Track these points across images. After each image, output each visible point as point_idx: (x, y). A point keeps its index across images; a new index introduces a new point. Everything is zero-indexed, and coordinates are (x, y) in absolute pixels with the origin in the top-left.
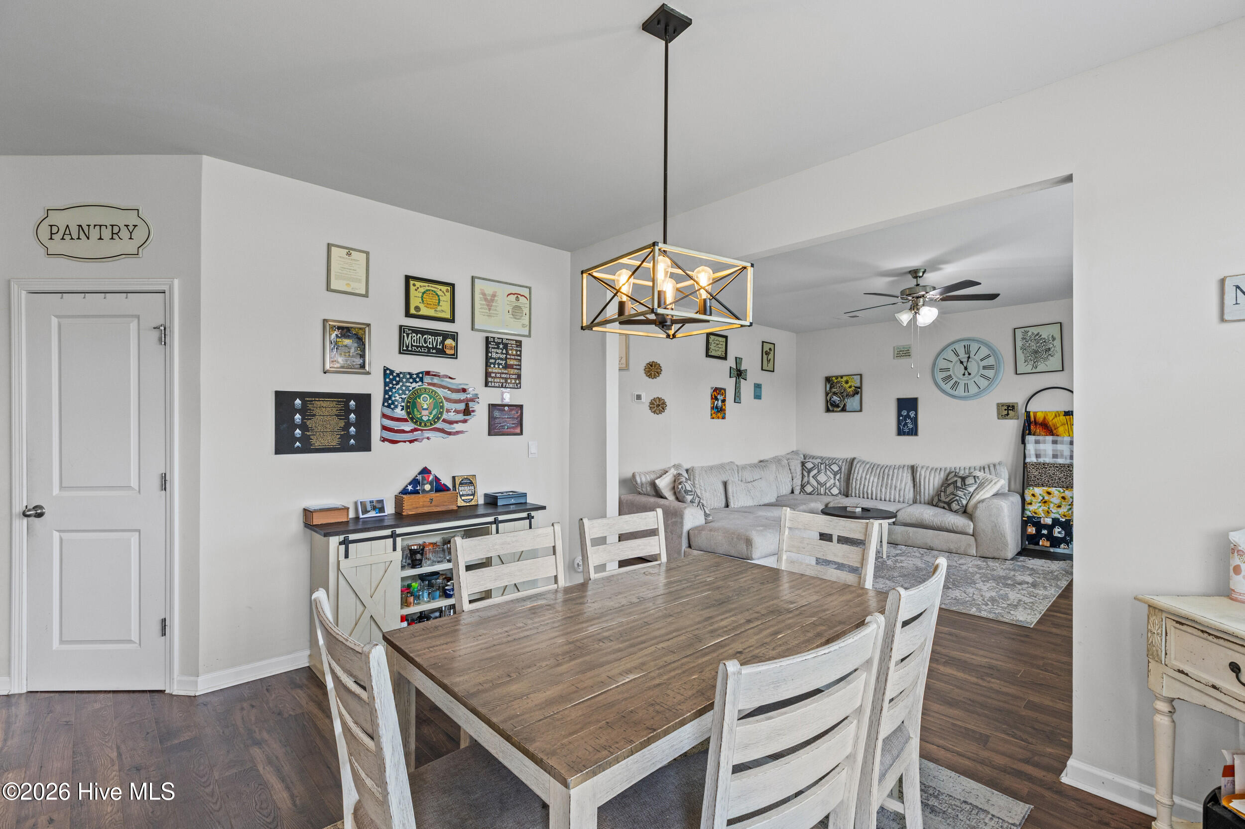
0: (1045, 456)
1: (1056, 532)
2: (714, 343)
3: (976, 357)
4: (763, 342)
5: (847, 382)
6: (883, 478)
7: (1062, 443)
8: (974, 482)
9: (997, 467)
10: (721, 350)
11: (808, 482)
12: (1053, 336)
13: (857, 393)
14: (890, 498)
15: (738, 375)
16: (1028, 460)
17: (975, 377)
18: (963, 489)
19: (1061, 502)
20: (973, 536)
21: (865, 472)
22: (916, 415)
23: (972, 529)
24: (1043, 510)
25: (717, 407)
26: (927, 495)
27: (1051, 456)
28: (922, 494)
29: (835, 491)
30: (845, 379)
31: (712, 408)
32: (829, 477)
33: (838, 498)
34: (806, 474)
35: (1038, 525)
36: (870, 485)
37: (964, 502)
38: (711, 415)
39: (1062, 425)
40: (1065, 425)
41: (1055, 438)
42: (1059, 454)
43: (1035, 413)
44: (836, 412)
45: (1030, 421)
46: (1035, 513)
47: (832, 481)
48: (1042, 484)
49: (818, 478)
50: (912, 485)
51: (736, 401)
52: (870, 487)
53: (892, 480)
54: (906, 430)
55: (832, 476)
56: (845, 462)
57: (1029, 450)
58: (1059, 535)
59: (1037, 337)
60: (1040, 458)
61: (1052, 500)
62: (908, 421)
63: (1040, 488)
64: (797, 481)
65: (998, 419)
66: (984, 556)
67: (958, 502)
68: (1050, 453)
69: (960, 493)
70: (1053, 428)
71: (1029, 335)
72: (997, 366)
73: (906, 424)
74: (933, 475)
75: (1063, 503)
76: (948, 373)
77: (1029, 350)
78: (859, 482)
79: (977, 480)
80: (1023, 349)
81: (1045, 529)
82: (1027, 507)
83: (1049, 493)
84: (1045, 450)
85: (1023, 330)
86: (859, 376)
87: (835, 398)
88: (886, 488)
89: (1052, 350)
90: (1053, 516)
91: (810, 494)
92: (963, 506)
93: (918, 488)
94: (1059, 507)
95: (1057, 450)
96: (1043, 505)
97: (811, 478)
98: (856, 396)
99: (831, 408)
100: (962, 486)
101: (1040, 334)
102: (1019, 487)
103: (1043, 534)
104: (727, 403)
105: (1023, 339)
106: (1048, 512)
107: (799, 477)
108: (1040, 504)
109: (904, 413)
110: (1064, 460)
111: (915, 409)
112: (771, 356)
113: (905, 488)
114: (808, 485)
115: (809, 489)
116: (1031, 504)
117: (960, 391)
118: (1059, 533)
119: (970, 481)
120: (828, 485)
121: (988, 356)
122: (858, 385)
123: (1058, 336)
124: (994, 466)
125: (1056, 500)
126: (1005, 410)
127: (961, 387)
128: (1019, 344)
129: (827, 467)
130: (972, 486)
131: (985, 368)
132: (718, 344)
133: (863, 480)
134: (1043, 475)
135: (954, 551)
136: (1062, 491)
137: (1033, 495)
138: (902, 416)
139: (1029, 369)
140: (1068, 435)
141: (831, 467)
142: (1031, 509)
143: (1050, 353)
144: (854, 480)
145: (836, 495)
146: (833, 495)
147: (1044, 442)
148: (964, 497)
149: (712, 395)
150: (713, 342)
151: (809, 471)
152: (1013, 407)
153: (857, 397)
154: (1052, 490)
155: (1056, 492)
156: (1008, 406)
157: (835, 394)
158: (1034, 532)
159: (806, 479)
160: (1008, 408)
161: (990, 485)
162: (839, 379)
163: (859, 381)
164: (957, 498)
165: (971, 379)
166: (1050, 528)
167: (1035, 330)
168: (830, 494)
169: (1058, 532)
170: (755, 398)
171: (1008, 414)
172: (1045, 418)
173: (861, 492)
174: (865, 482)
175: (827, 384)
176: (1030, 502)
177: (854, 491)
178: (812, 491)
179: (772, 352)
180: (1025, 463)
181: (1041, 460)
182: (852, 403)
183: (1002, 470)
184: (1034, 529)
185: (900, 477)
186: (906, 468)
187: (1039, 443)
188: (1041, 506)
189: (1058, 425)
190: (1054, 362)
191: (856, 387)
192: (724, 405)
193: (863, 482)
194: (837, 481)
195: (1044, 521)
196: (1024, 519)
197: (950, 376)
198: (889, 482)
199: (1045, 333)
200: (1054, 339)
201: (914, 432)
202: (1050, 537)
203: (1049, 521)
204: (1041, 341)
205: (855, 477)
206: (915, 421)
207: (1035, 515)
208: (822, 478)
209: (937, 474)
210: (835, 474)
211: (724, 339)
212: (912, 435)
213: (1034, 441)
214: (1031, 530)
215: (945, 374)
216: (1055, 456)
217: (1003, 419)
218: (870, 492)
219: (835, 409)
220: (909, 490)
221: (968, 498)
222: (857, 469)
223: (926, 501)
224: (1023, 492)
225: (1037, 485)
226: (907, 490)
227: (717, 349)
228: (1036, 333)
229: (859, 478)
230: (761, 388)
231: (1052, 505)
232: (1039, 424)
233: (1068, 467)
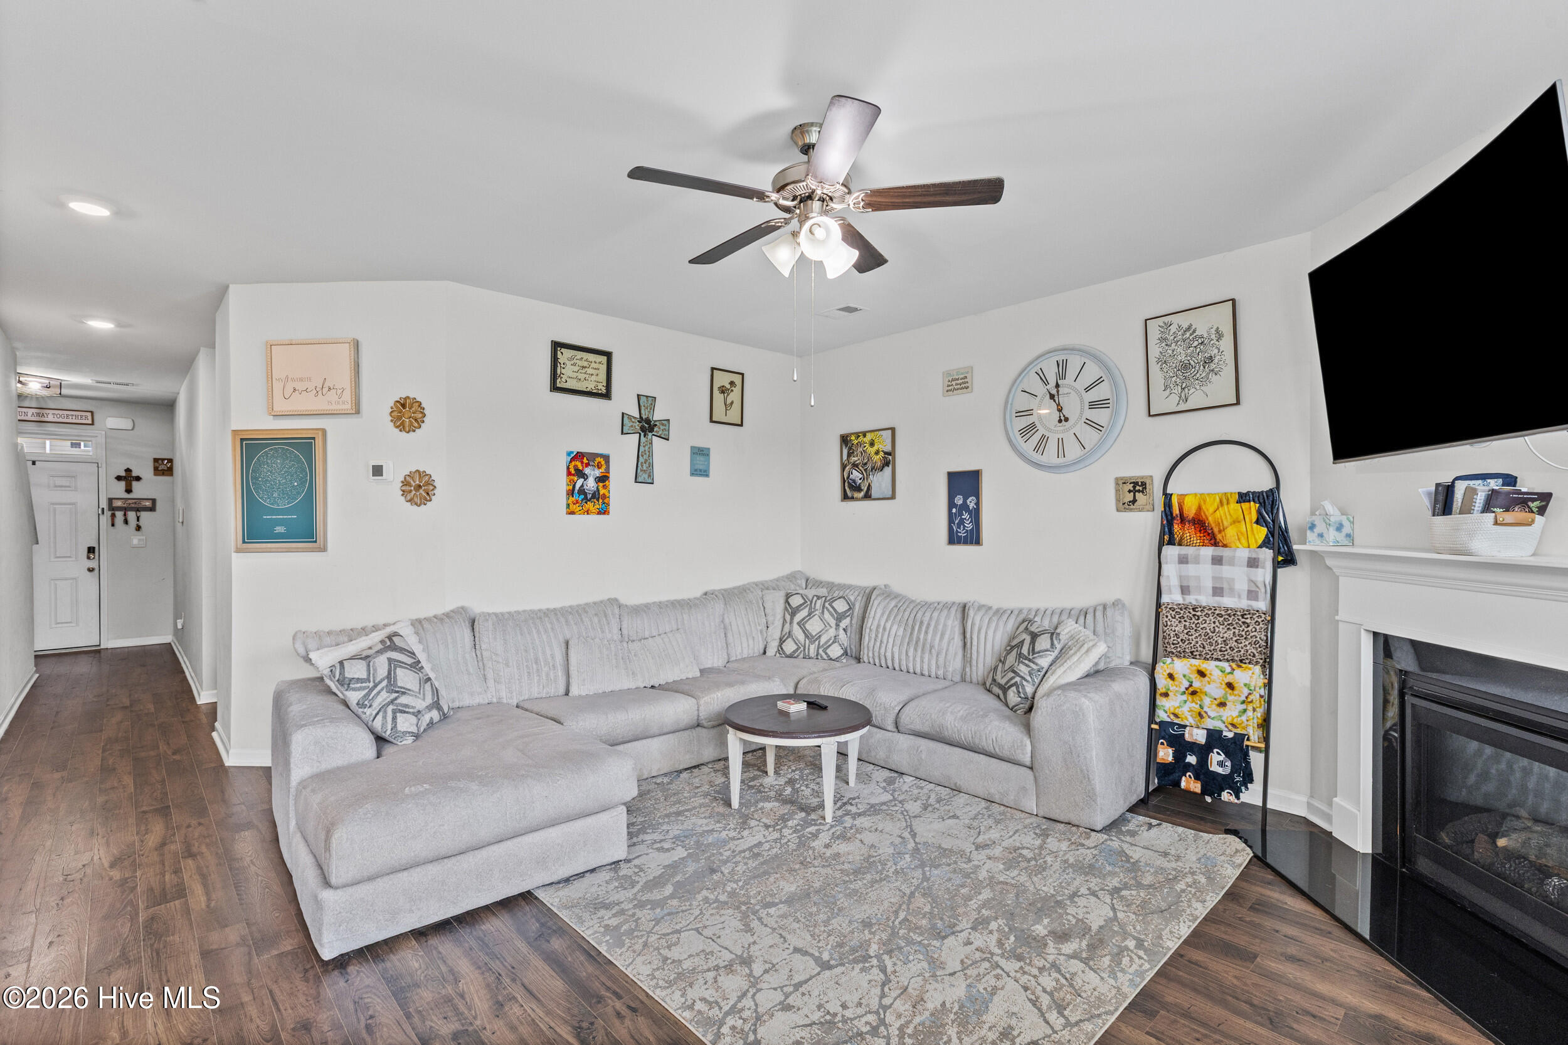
0: (1199, 590)
1: (1215, 763)
2: (574, 365)
3: (1077, 385)
4: (713, 369)
5: (872, 444)
6: (913, 628)
7: (1232, 563)
8: (1049, 646)
9: (1109, 612)
10: (594, 378)
11: (790, 634)
12: (1218, 328)
13: (887, 464)
14: (922, 670)
15: (643, 429)
16: (1165, 599)
17: (1075, 425)
18: (1030, 660)
19: (1226, 694)
20: (1031, 768)
21: (885, 617)
22: (977, 504)
23: (1029, 755)
24: (1190, 711)
25: (582, 491)
26: (981, 666)
27: (1211, 592)
28: (974, 663)
29: (835, 651)
30: (869, 437)
31: (571, 493)
32: (827, 625)
33: (838, 664)
34: (788, 617)
35: (1180, 745)
36: (891, 640)
37: (1029, 689)
38: (568, 505)
39: (1234, 522)
40: (1239, 522)
41: (1219, 551)
42: (1225, 586)
43: (1182, 497)
44: (857, 499)
45: (1172, 514)
46: (1176, 716)
47: (832, 632)
48: (1192, 653)
49: (808, 626)
50: (960, 644)
51: (640, 479)
52: (890, 646)
53: (926, 632)
54: (962, 534)
55: (833, 622)
56: (861, 595)
57: (1168, 577)
58: (1220, 770)
59: (1188, 335)
60: (1189, 593)
61: (1207, 689)
62: (966, 516)
63: (1185, 661)
64: (775, 633)
65: (1118, 510)
66: (1052, 816)
67: (1018, 688)
68: (1208, 584)
69: (1023, 669)
70: (1216, 530)
71: (1171, 333)
72: (1113, 403)
73: (962, 522)
74: (993, 625)
75: (1231, 698)
76: (1030, 420)
77: (1174, 363)
78: (873, 636)
79: (1056, 642)
80: (1162, 361)
81: (1193, 753)
82: (1160, 701)
83: (1202, 674)
84: (1198, 578)
85: (1160, 321)
86: (890, 432)
87: (856, 475)
88: (916, 650)
89: (1216, 361)
90: (1211, 724)
91: (790, 656)
92: (1027, 698)
93: (969, 652)
94: (1222, 704)
95: (1221, 578)
96: (1190, 698)
97: (796, 627)
98: (886, 468)
99: (849, 493)
100: (1029, 654)
101: (1193, 327)
102: (1146, 655)
103: (1190, 764)
104: (613, 483)
105: (1162, 340)
106: (1200, 715)
107: (778, 623)
108: (1184, 697)
109: (959, 500)
110: (1236, 600)
111: (976, 492)
112: (735, 396)
113: (947, 650)
114: (790, 639)
115: (789, 647)
116: (1166, 695)
117: (1050, 456)
118: (1221, 764)
119: (1043, 643)
120: (823, 640)
121: (1099, 381)
122: (888, 448)
123: (1227, 330)
124: (1105, 607)
125: (1214, 688)
126: (1130, 491)
127: (1052, 446)
128: (1155, 351)
129: (827, 605)
130: (1046, 656)
131: (1093, 405)
132: (584, 367)
133: (881, 630)
134: (1193, 632)
135: (997, 798)
136: (1228, 670)
137: (1171, 676)
138: (955, 506)
139: (1172, 404)
140: (1246, 544)
141: (834, 604)
142: (1166, 709)
143: (1213, 366)
144: (868, 630)
145: (836, 660)
146: (831, 659)
147: (1197, 560)
148: (1029, 678)
149: (568, 468)
150: (568, 363)
151: (794, 612)
152: (1144, 484)
153: (888, 471)
154: (1210, 666)
155: (1217, 673)
156: (1135, 484)
157: (855, 466)
158: (1170, 759)
159: (787, 629)
160: (1134, 487)
161: (1079, 654)
162: (861, 438)
163: (889, 440)
164: (1018, 679)
165: (1068, 430)
166: (1203, 752)
167: (1183, 320)
168: (825, 657)
169: (1218, 762)
170: (692, 474)
171: (1134, 501)
172: (1200, 508)
173: (876, 654)
174: (882, 637)
175: (844, 447)
176: (1164, 691)
177: (866, 652)
178: (795, 652)
179: (737, 390)
180: (1159, 605)
181: (1191, 599)
182: (880, 482)
183: (1118, 618)
184: (1170, 751)
185: (940, 627)
186: (953, 610)
187: (1187, 563)
188: (1185, 702)
189: (1226, 524)
190: (1220, 387)
191: (886, 453)
192: (605, 487)
193: (880, 636)
194: (841, 632)
195: (1191, 735)
196: (1154, 726)
197: (1032, 426)
198: (922, 636)
199: (1202, 323)
200: (1220, 336)
201: (974, 538)
202: (1202, 772)
203: (1199, 736)
204: (1196, 343)
205: (869, 625)
206: (976, 514)
207: (1176, 721)
208: (814, 626)
209: (1001, 624)
210: (839, 618)
211: (604, 359)
212: (971, 543)
213: (1177, 559)
214: (1166, 754)
215: (1024, 422)
216: (1217, 591)
217: (1126, 510)
218: (889, 655)
219: (856, 495)
220: (956, 654)
221: (1037, 681)
222: (873, 610)
223: (974, 680)
224: (1154, 668)
225: (1181, 655)
226: (952, 650)
227: (582, 376)
228: (1185, 326)
229: (874, 628)
230: (708, 455)
231: (1207, 701)
232: (1189, 521)
233: (1242, 616)
